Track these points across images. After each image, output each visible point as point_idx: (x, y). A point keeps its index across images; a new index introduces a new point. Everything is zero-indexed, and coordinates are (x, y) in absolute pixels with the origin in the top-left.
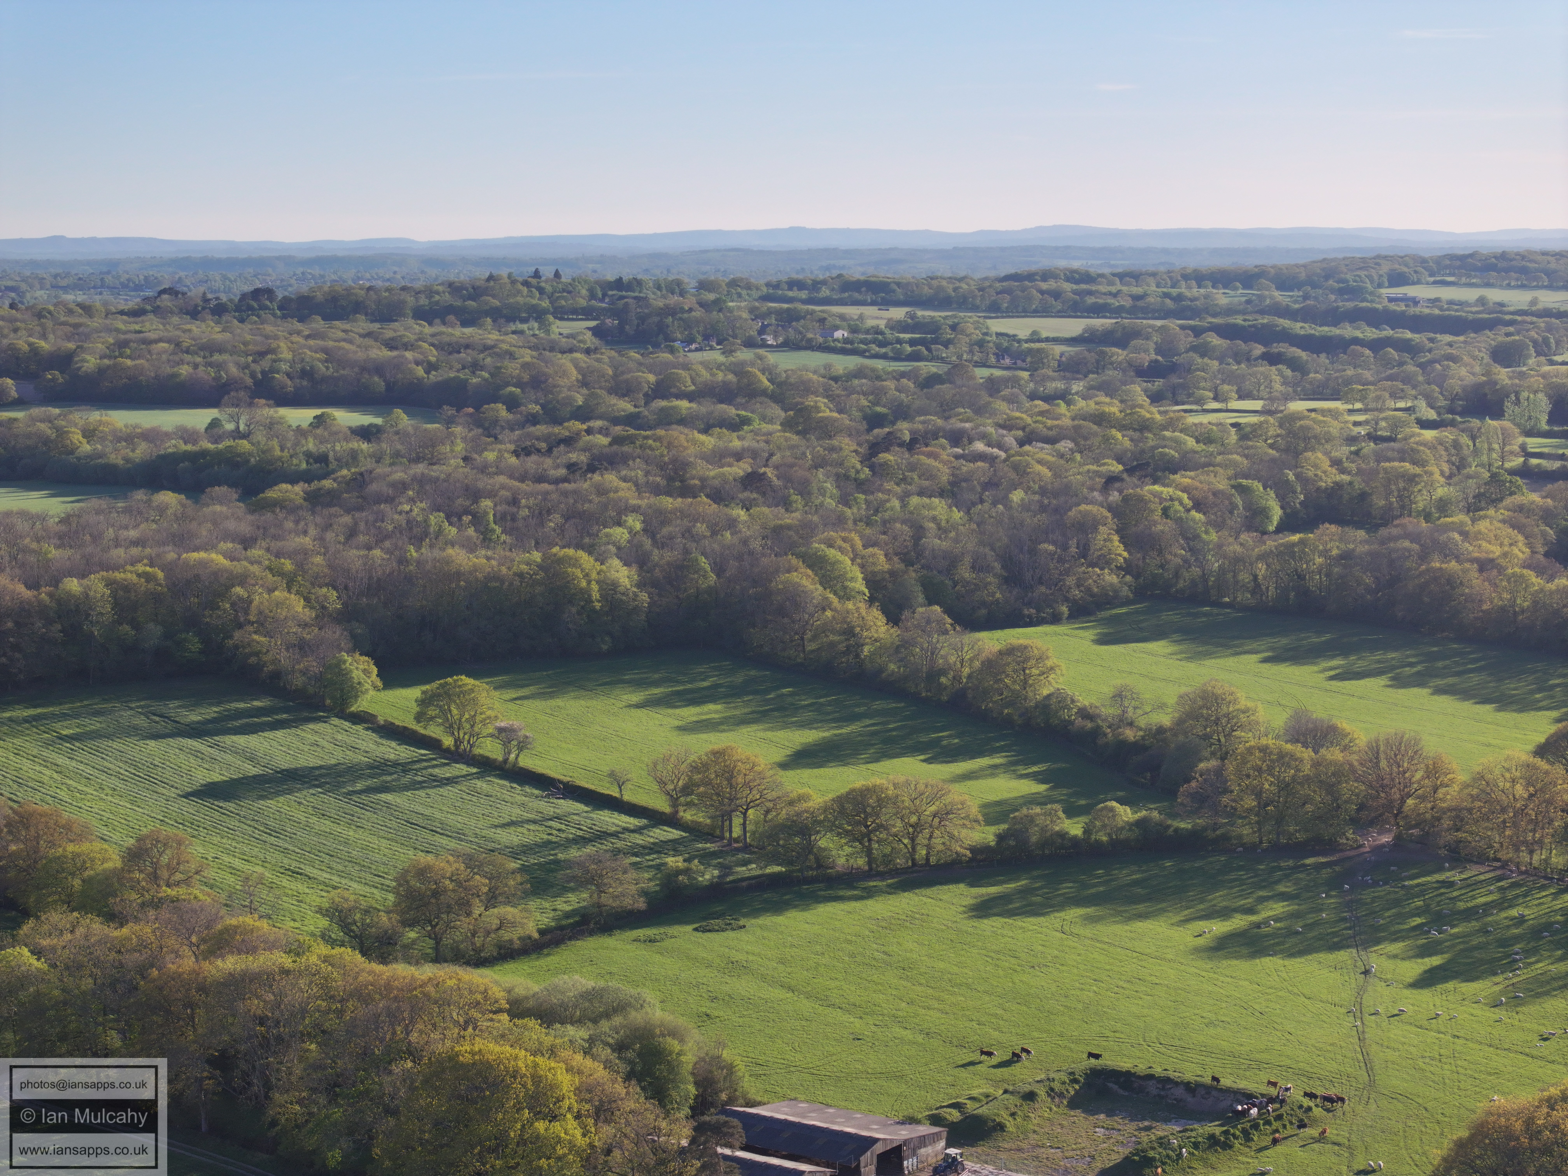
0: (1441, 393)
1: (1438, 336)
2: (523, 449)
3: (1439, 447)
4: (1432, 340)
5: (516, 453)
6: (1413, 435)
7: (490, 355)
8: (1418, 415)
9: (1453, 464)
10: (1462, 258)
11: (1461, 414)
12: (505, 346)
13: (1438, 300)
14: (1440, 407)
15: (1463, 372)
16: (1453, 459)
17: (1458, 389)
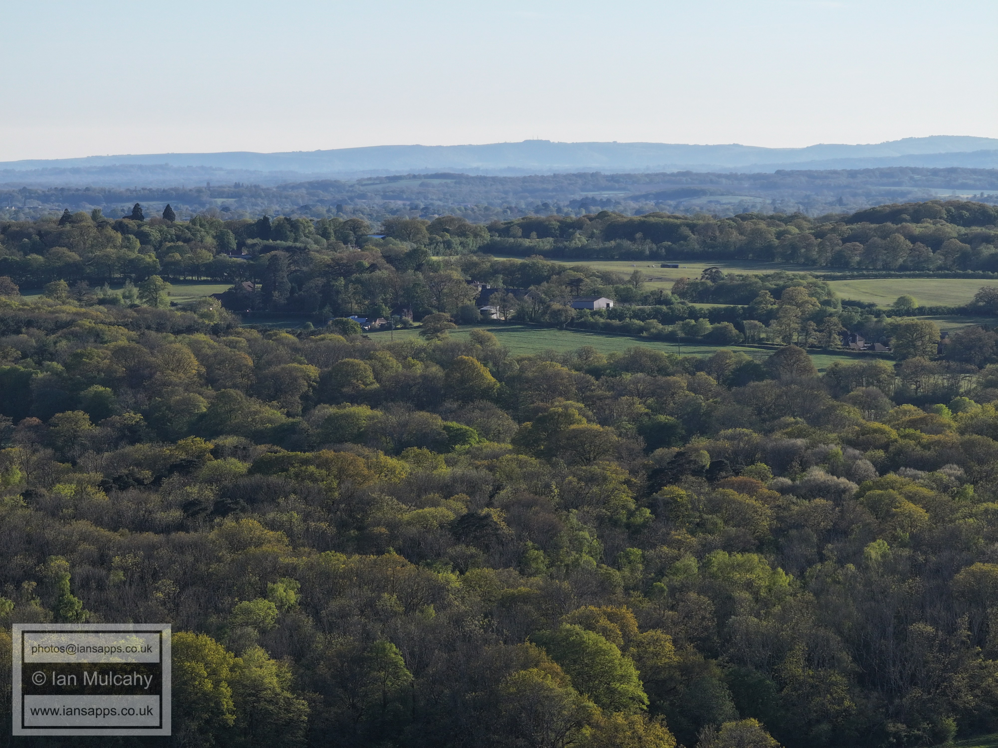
2: (116, 480)
5: (105, 486)
7: (65, 337)
12: (87, 323)
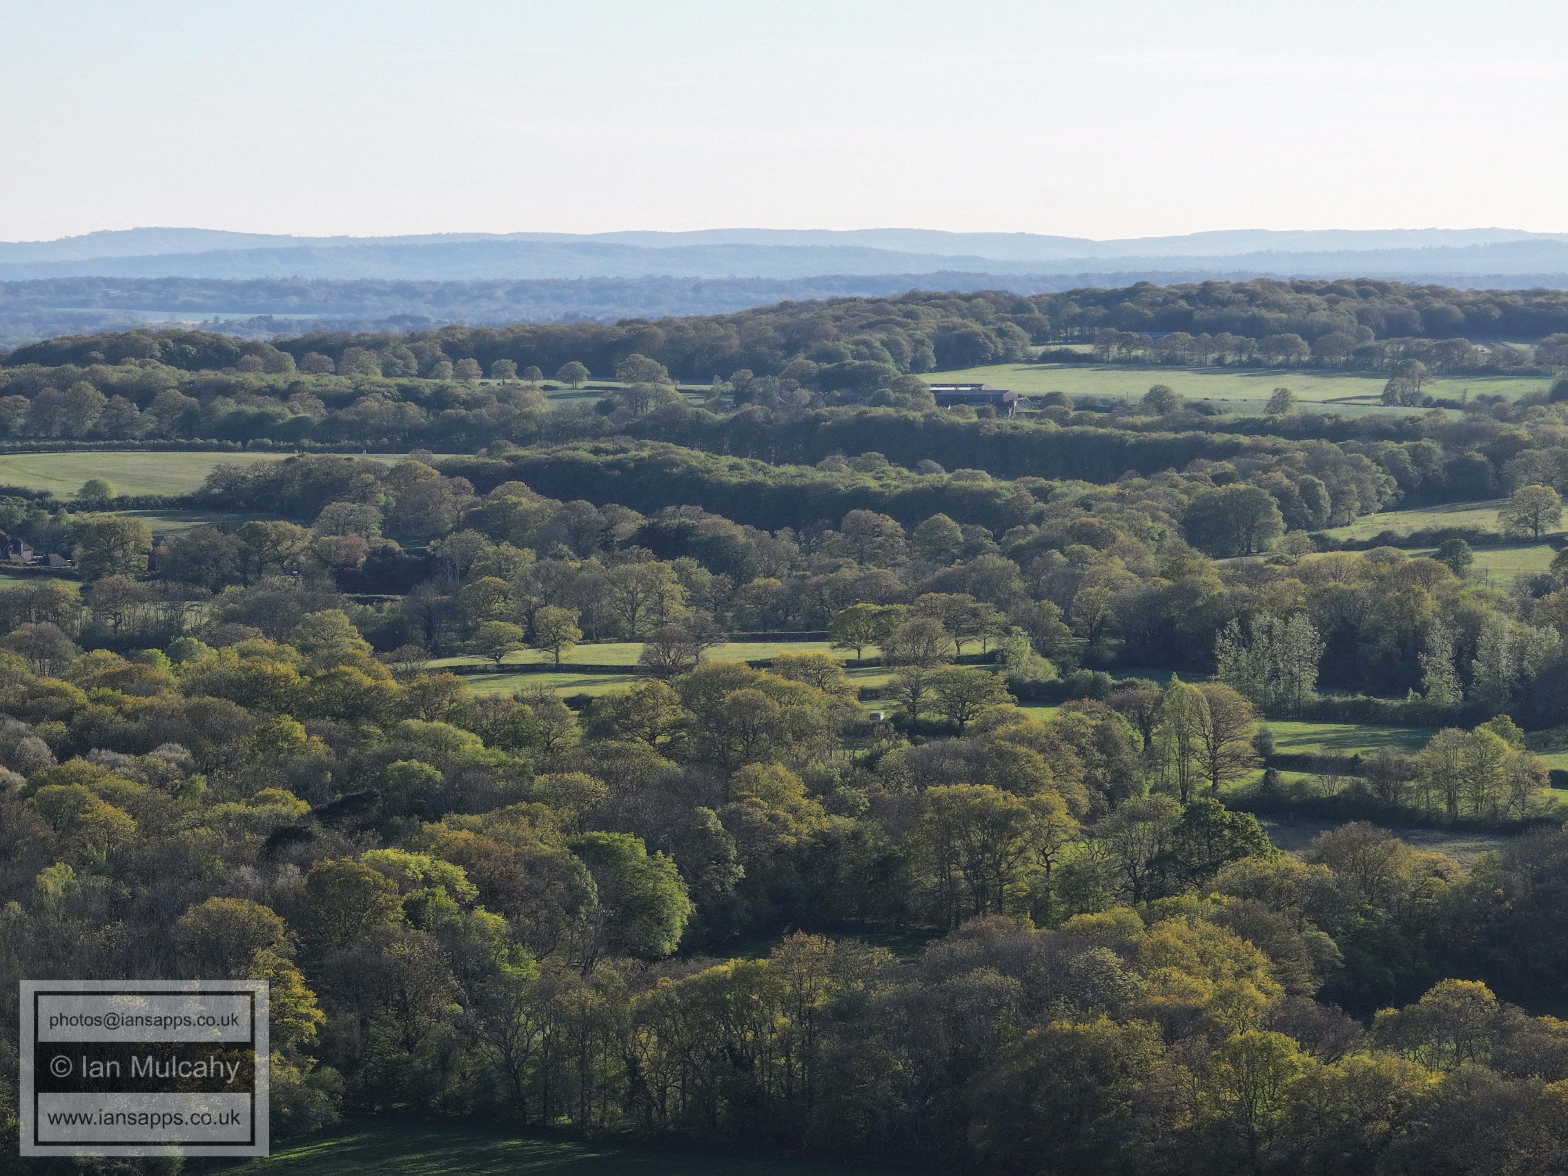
0: (1066, 619)
1: (1057, 483)
3: (1065, 747)
4: (1041, 494)
6: (1002, 720)
8: (1014, 671)
9: (1099, 787)
10: (1110, 299)
11: (1113, 668)
13: (1053, 398)
14: (1063, 652)
15: (1118, 567)
16: (1099, 773)
17: (1105, 609)
